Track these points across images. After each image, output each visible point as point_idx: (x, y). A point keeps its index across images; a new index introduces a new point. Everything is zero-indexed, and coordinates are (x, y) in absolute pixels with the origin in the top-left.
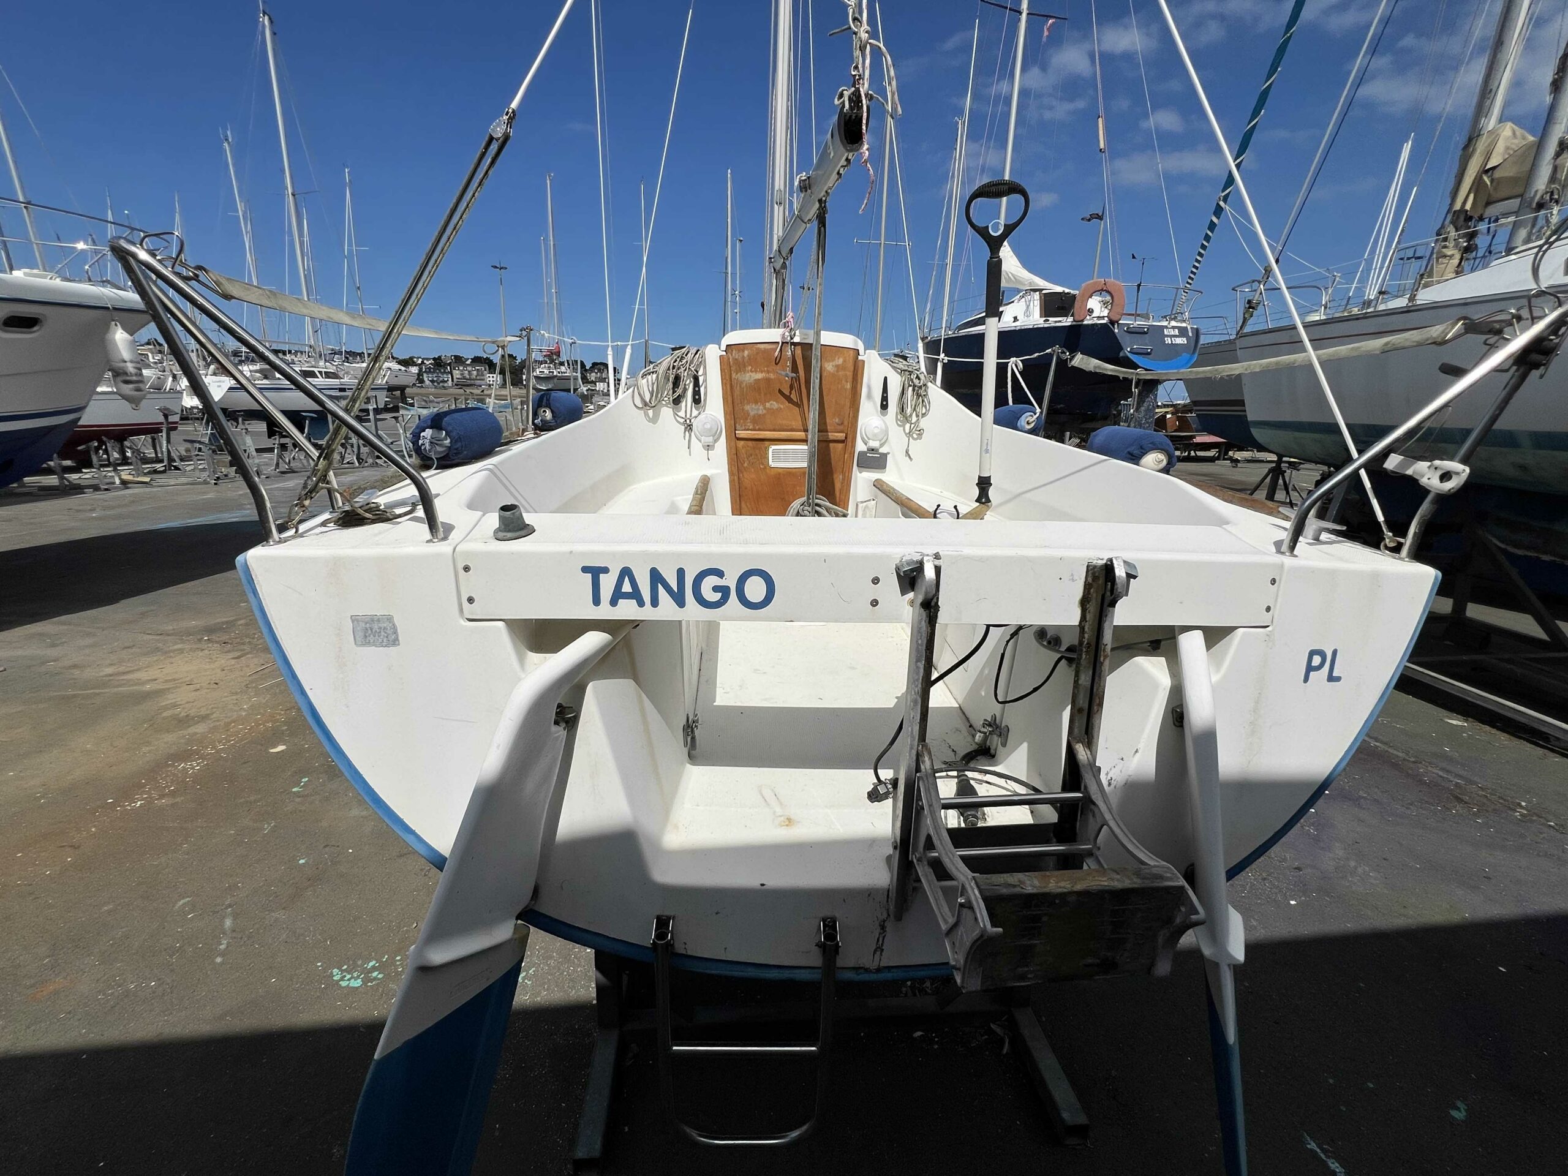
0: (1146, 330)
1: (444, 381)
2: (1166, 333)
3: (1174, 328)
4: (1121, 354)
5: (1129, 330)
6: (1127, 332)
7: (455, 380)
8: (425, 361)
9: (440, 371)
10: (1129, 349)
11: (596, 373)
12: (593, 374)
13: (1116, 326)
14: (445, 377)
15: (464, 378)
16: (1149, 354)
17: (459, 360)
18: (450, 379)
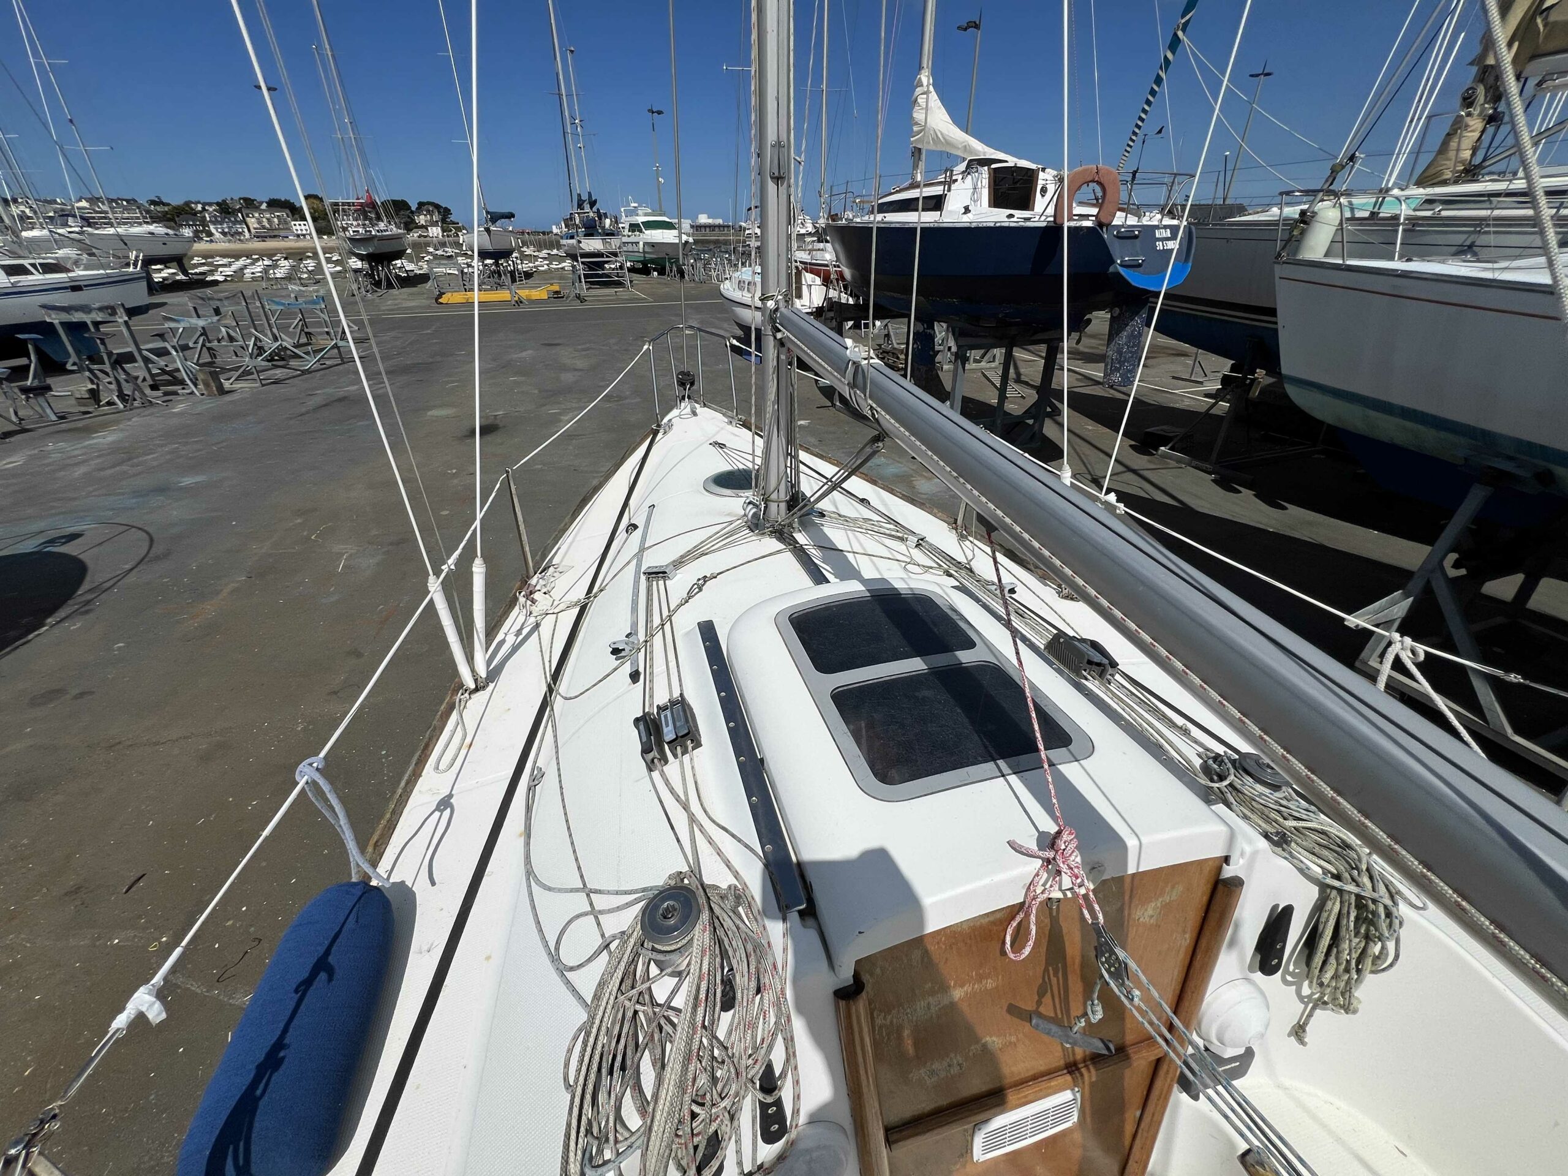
0: (1137, 233)
1: (240, 234)
2: (1157, 235)
3: (1165, 227)
4: (1111, 269)
5: (1120, 235)
6: (1117, 237)
7: (253, 231)
8: (207, 208)
9: (229, 219)
10: (1119, 261)
11: (425, 215)
12: (422, 217)
13: (1105, 229)
14: (239, 228)
15: (264, 227)
16: (1140, 265)
17: (250, 204)
18: (246, 230)
